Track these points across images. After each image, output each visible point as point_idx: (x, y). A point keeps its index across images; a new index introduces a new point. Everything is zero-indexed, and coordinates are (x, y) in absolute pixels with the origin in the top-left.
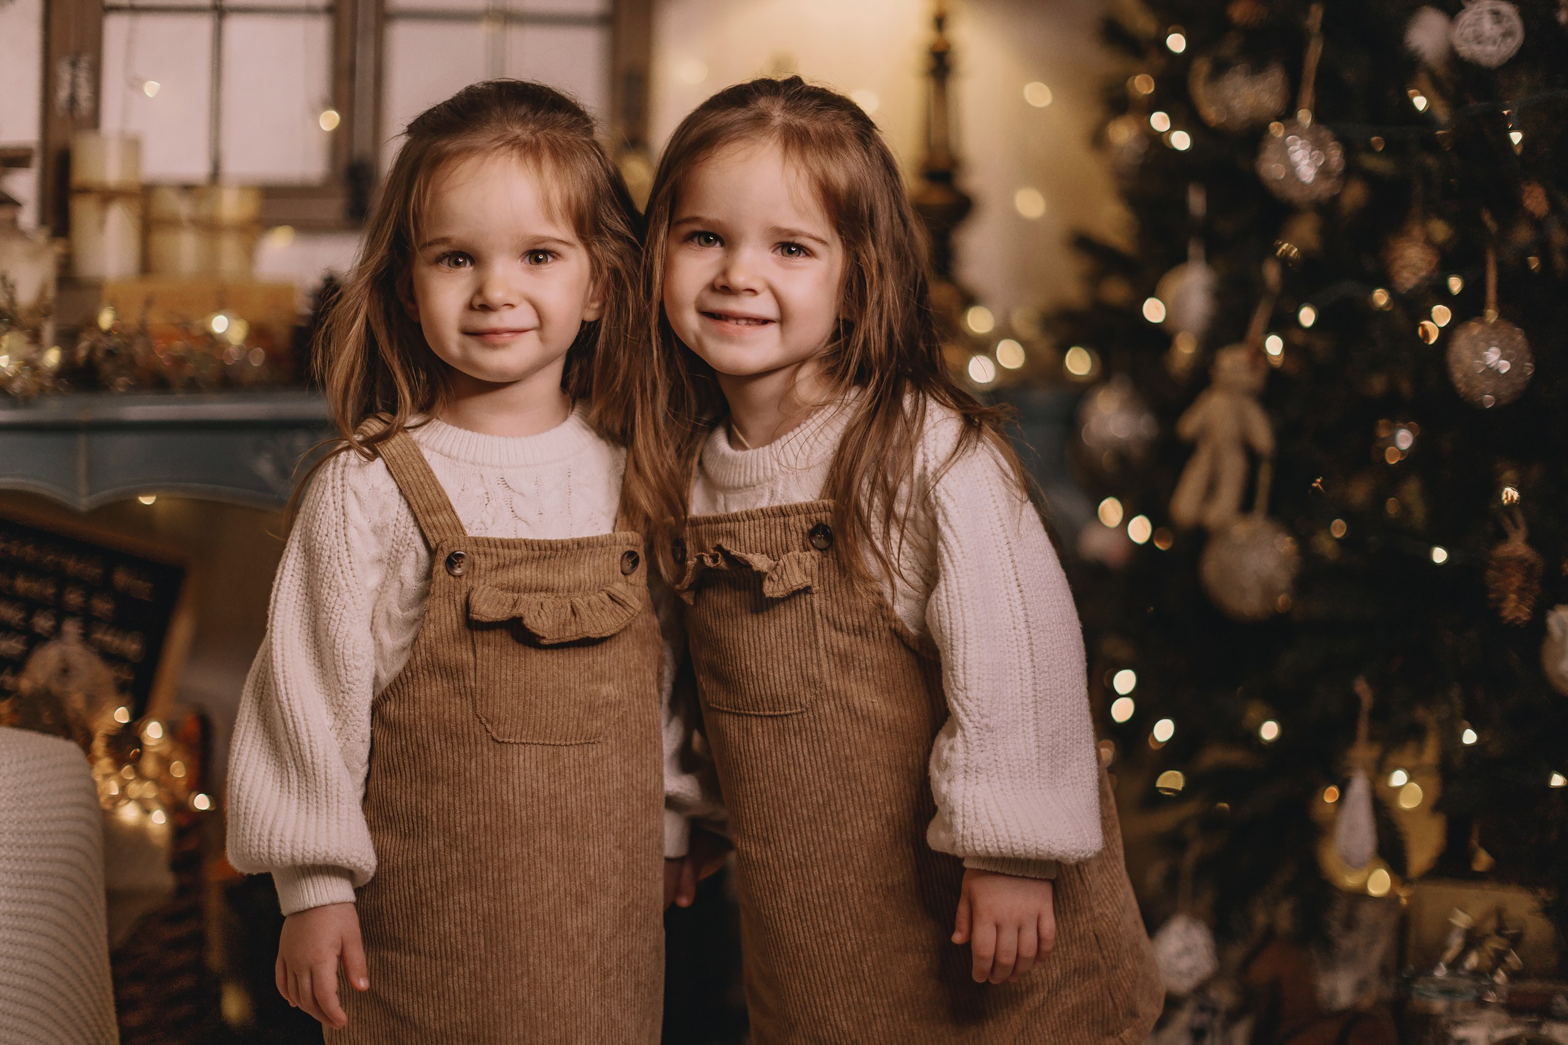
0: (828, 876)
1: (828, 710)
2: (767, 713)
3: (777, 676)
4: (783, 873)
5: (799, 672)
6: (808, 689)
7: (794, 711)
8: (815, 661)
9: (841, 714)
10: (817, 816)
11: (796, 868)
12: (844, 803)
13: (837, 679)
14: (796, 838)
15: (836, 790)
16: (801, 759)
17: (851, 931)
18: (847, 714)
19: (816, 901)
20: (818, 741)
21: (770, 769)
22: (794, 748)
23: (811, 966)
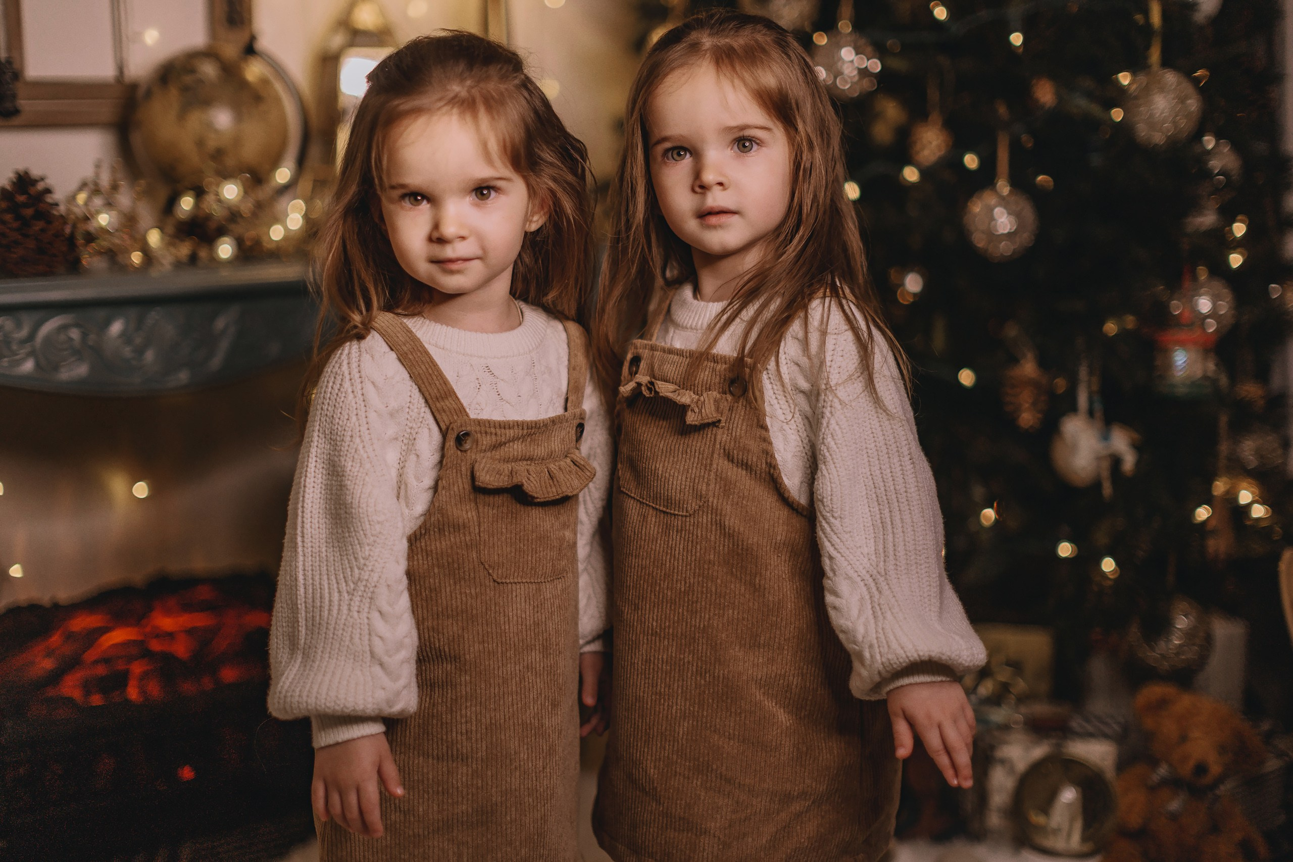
0: (674, 649)
1: (705, 521)
2: (661, 508)
3: (675, 483)
4: (641, 636)
5: (692, 484)
6: (695, 500)
7: (681, 513)
8: (706, 480)
9: (714, 527)
10: (677, 600)
11: (652, 635)
12: (699, 596)
13: (718, 499)
14: (658, 612)
15: (696, 584)
16: (677, 552)
17: (679, 698)
18: (718, 528)
19: (660, 666)
20: (692, 542)
21: (653, 552)
22: (674, 542)
23: (643, 715)
